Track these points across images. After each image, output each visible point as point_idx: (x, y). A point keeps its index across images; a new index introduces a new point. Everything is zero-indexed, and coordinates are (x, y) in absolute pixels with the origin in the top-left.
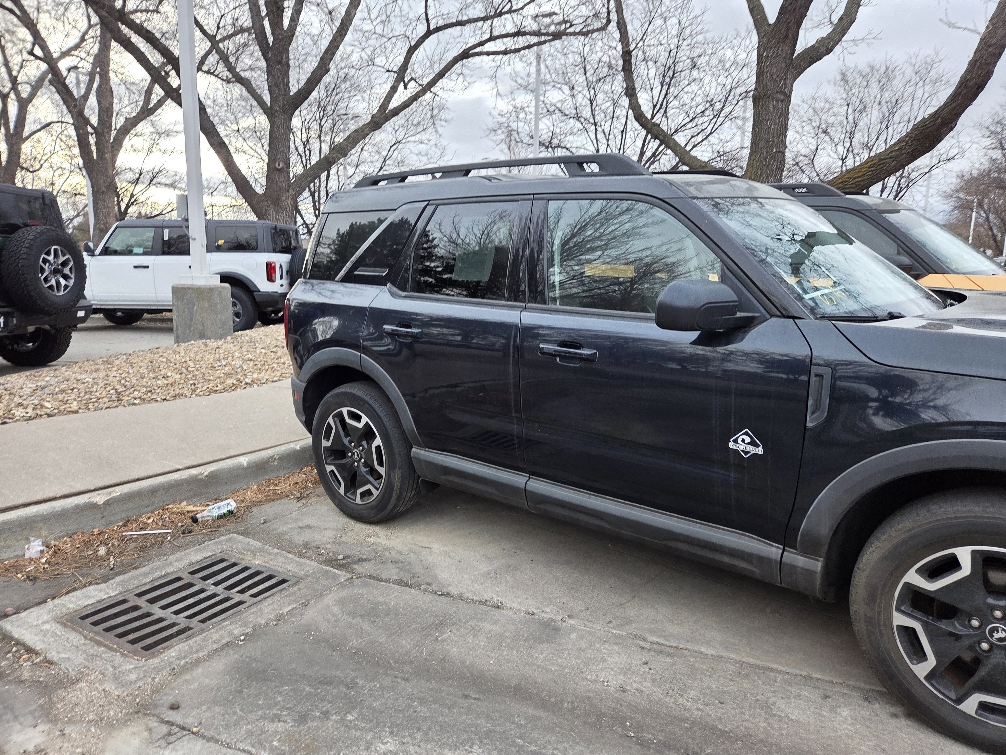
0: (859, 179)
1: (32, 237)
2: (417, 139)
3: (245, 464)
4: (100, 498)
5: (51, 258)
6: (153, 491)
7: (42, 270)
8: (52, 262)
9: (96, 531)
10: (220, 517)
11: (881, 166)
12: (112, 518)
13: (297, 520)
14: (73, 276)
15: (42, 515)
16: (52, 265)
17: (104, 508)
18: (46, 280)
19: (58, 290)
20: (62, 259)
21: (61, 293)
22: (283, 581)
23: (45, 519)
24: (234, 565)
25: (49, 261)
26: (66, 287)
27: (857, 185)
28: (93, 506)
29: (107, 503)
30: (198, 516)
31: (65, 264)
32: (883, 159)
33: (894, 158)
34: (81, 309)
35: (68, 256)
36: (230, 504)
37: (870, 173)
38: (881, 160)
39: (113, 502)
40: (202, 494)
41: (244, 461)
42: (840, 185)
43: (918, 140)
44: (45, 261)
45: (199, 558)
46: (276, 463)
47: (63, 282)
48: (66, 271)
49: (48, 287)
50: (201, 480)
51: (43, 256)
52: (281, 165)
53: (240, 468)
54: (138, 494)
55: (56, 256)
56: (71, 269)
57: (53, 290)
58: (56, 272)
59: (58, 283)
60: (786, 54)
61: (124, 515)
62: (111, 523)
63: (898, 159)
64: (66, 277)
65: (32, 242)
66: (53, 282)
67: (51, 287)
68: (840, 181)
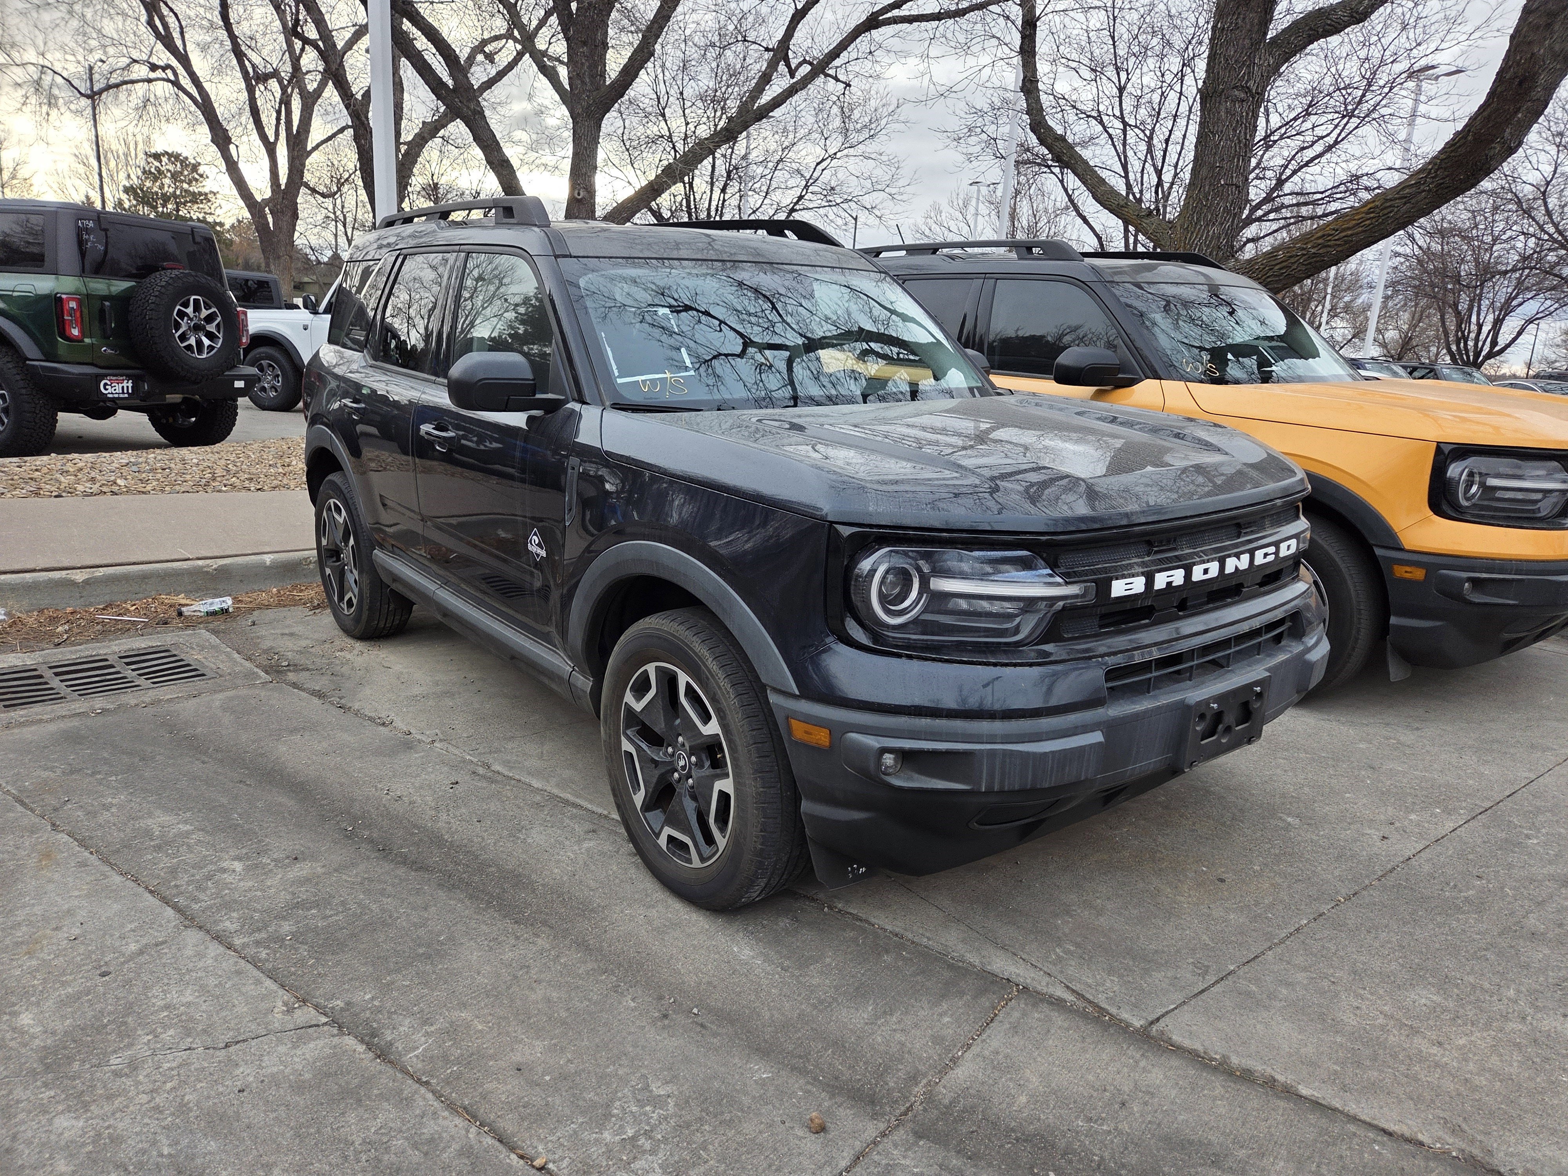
0: (1350, 232)
1: (164, 284)
2: (860, 152)
3: (268, 563)
4: (79, 576)
5: (190, 310)
6: (144, 577)
7: (178, 326)
8: (192, 315)
9: (69, 610)
10: (208, 614)
11: (1386, 211)
12: (92, 600)
13: (289, 626)
14: (220, 336)
15: (10, 584)
16: (191, 320)
17: (83, 587)
18: (183, 338)
19: (200, 352)
20: (204, 313)
21: (204, 356)
22: (203, 675)
23: (13, 588)
24: (175, 656)
25: (187, 315)
26: (210, 348)
27: (1346, 242)
28: (73, 583)
29: (86, 582)
30: (184, 609)
31: (210, 319)
32: (1391, 200)
33: (1407, 199)
34: (240, 378)
35: (214, 309)
36: (228, 602)
37: (1368, 222)
38: (1387, 200)
39: (94, 583)
40: (207, 589)
41: (268, 559)
42: (1320, 241)
43: (1445, 169)
44: (182, 315)
45: (143, 646)
46: (311, 566)
47: (206, 342)
48: (212, 328)
49: (185, 347)
50: (207, 572)
51: (178, 307)
52: (582, 194)
53: (262, 566)
54: (126, 578)
55: (197, 309)
56: (218, 326)
57: (193, 352)
58: (197, 328)
59: (199, 343)
60: (1252, 25)
61: (107, 598)
62: (91, 604)
63: (1413, 201)
64: (211, 336)
65: (163, 290)
66: (192, 341)
67: (189, 347)
68: (1320, 234)
